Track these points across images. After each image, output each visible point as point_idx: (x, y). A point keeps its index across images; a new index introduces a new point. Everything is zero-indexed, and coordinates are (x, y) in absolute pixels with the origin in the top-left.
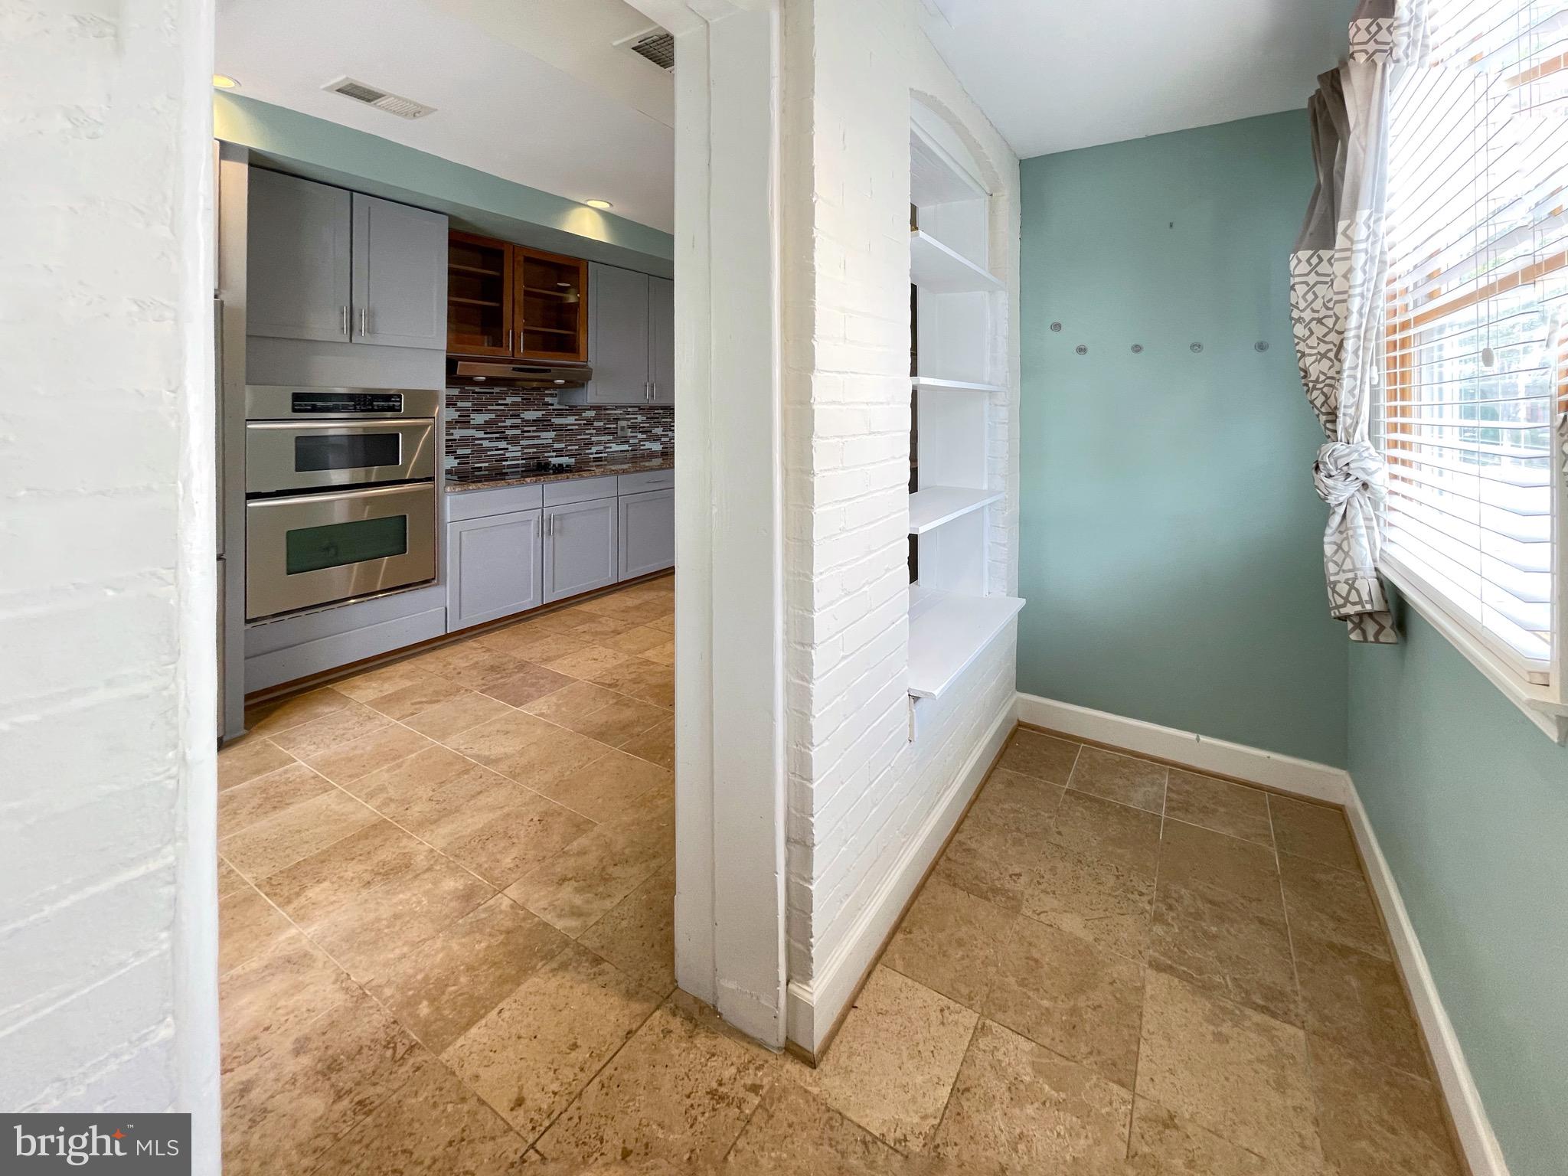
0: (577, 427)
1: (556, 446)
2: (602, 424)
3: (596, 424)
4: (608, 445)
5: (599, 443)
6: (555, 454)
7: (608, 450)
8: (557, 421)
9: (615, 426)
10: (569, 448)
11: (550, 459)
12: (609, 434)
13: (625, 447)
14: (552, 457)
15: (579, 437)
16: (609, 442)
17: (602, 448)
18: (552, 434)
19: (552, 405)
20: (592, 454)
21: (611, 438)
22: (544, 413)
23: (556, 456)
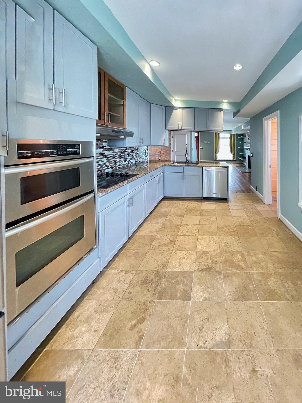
0: (113, 156)
1: (107, 164)
2: (120, 154)
3: (118, 154)
4: (122, 162)
5: (119, 162)
6: (106, 168)
7: (122, 164)
8: (107, 153)
9: (123, 154)
10: (111, 165)
11: (105, 170)
12: (122, 158)
13: (126, 162)
14: (105, 169)
15: (114, 160)
16: (122, 161)
17: (120, 163)
18: (105, 159)
19: (105, 146)
20: (117, 166)
21: (123, 159)
22: (103, 150)
23: (107, 169)
